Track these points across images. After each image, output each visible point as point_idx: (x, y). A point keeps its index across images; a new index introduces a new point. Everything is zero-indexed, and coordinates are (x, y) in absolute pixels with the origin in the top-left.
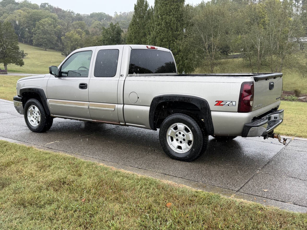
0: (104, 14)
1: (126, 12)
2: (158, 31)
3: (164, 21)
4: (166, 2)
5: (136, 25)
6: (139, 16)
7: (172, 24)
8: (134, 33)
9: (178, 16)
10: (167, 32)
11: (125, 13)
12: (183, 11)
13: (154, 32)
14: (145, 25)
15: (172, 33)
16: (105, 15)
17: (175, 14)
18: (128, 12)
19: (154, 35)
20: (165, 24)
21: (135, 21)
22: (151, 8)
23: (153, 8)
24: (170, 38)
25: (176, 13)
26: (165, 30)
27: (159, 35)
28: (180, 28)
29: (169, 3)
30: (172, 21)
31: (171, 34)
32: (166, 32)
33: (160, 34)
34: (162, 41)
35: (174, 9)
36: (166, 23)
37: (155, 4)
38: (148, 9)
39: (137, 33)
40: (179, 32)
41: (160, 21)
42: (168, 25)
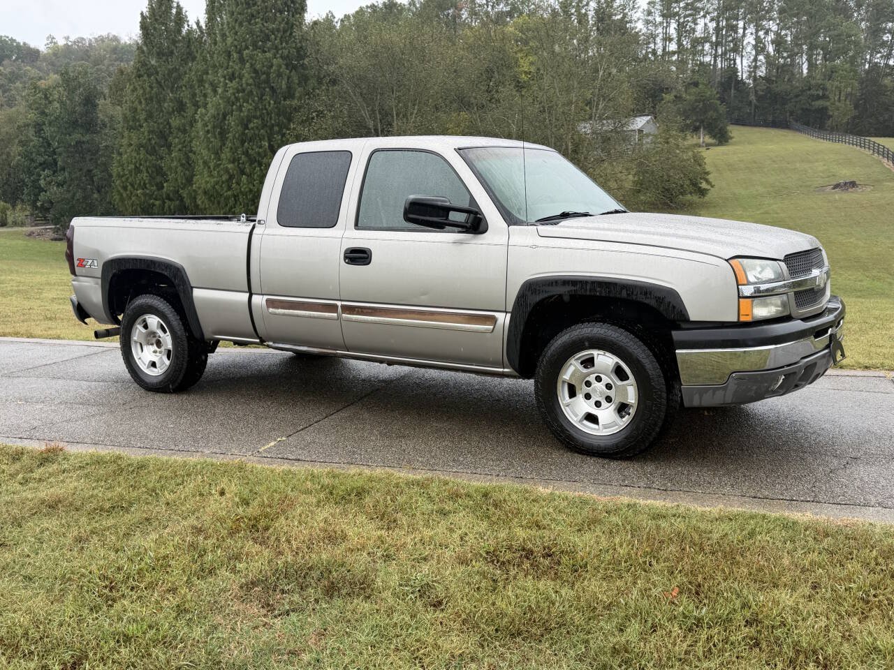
0: (13, 40)
1: (85, 37)
2: (233, 97)
3: (248, 65)
4: (249, 11)
5: (149, 76)
6: (158, 50)
7: (273, 76)
8: (143, 102)
9: (289, 52)
10: (261, 99)
11: (83, 39)
12: (303, 39)
13: (217, 99)
14: (180, 77)
15: (275, 104)
16: (15, 44)
17: (280, 47)
18: (91, 38)
19: (217, 109)
20: (254, 75)
21: (146, 65)
22: (195, 27)
23: (204, 27)
24: (271, 119)
25: (284, 44)
26: (255, 93)
27: (234, 107)
28: (299, 89)
29: (259, 13)
30: (274, 68)
31: (272, 106)
32: (256, 98)
33: (238, 104)
34: (246, 127)
35: (276, 33)
36: (256, 71)
37: (207, 16)
38: (184, 31)
39: (154, 100)
40: (296, 101)
41: (237, 68)
42: (262, 80)
